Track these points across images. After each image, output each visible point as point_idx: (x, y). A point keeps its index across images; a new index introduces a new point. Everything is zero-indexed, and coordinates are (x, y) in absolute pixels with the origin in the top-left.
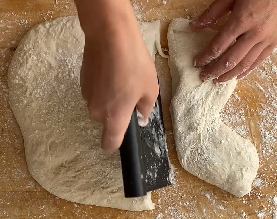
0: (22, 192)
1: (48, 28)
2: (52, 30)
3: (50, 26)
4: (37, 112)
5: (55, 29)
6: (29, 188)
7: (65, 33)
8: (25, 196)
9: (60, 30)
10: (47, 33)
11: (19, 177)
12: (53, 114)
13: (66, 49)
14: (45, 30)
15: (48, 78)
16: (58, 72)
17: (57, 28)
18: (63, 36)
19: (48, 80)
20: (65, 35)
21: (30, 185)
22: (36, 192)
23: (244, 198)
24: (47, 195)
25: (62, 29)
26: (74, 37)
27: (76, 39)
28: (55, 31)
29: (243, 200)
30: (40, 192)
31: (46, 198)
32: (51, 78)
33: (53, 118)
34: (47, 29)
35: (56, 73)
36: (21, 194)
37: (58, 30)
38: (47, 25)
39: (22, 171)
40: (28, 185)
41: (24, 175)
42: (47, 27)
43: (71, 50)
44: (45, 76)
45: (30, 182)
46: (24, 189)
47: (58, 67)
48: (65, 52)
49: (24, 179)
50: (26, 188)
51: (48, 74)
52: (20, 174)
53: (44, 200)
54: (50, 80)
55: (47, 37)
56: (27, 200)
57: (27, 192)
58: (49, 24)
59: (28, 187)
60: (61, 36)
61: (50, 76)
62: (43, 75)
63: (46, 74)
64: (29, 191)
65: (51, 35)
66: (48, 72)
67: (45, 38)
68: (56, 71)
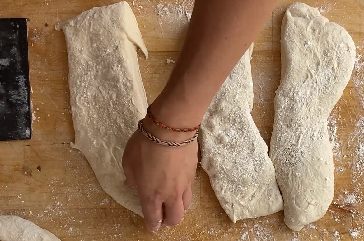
0: (96, 209)
1: (75, 26)
2: (79, 26)
3: (76, 24)
4: (88, 120)
5: (82, 24)
6: (103, 205)
7: (94, 25)
8: (99, 214)
9: (87, 23)
10: (75, 31)
11: (92, 192)
12: (104, 119)
13: (100, 43)
14: (71, 29)
15: (88, 79)
16: (97, 70)
17: (84, 22)
18: (93, 29)
19: (88, 81)
20: (95, 28)
21: (104, 201)
22: (110, 209)
23: (336, 216)
24: (123, 213)
25: (90, 23)
26: (105, 28)
27: (107, 30)
28: (83, 26)
29: (336, 217)
30: (116, 208)
31: (121, 216)
32: (91, 78)
33: (105, 123)
34: (73, 27)
35: (95, 72)
36: (95, 211)
37: (86, 24)
38: (72, 23)
39: (96, 186)
40: (103, 201)
41: (98, 191)
42: (73, 25)
43: (105, 43)
44: (84, 77)
45: (105, 198)
46: (98, 206)
47: (96, 65)
48: (99, 46)
49: (99, 195)
50: (100, 204)
51: (86, 74)
52: (94, 190)
53: (120, 218)
54: (91, 80)
55: (76, 34)
56: (101, 218)
57: (101, 209)
58: (74, 22)
59: (103, 203)
60: (91, 29)
61: (89, 76)
62: (81, 77)
63: (85, 75)
64: (104, 209)
65: (81, 31)
66: (86, 71)
67: (74, 37)
68: (94, 69)
